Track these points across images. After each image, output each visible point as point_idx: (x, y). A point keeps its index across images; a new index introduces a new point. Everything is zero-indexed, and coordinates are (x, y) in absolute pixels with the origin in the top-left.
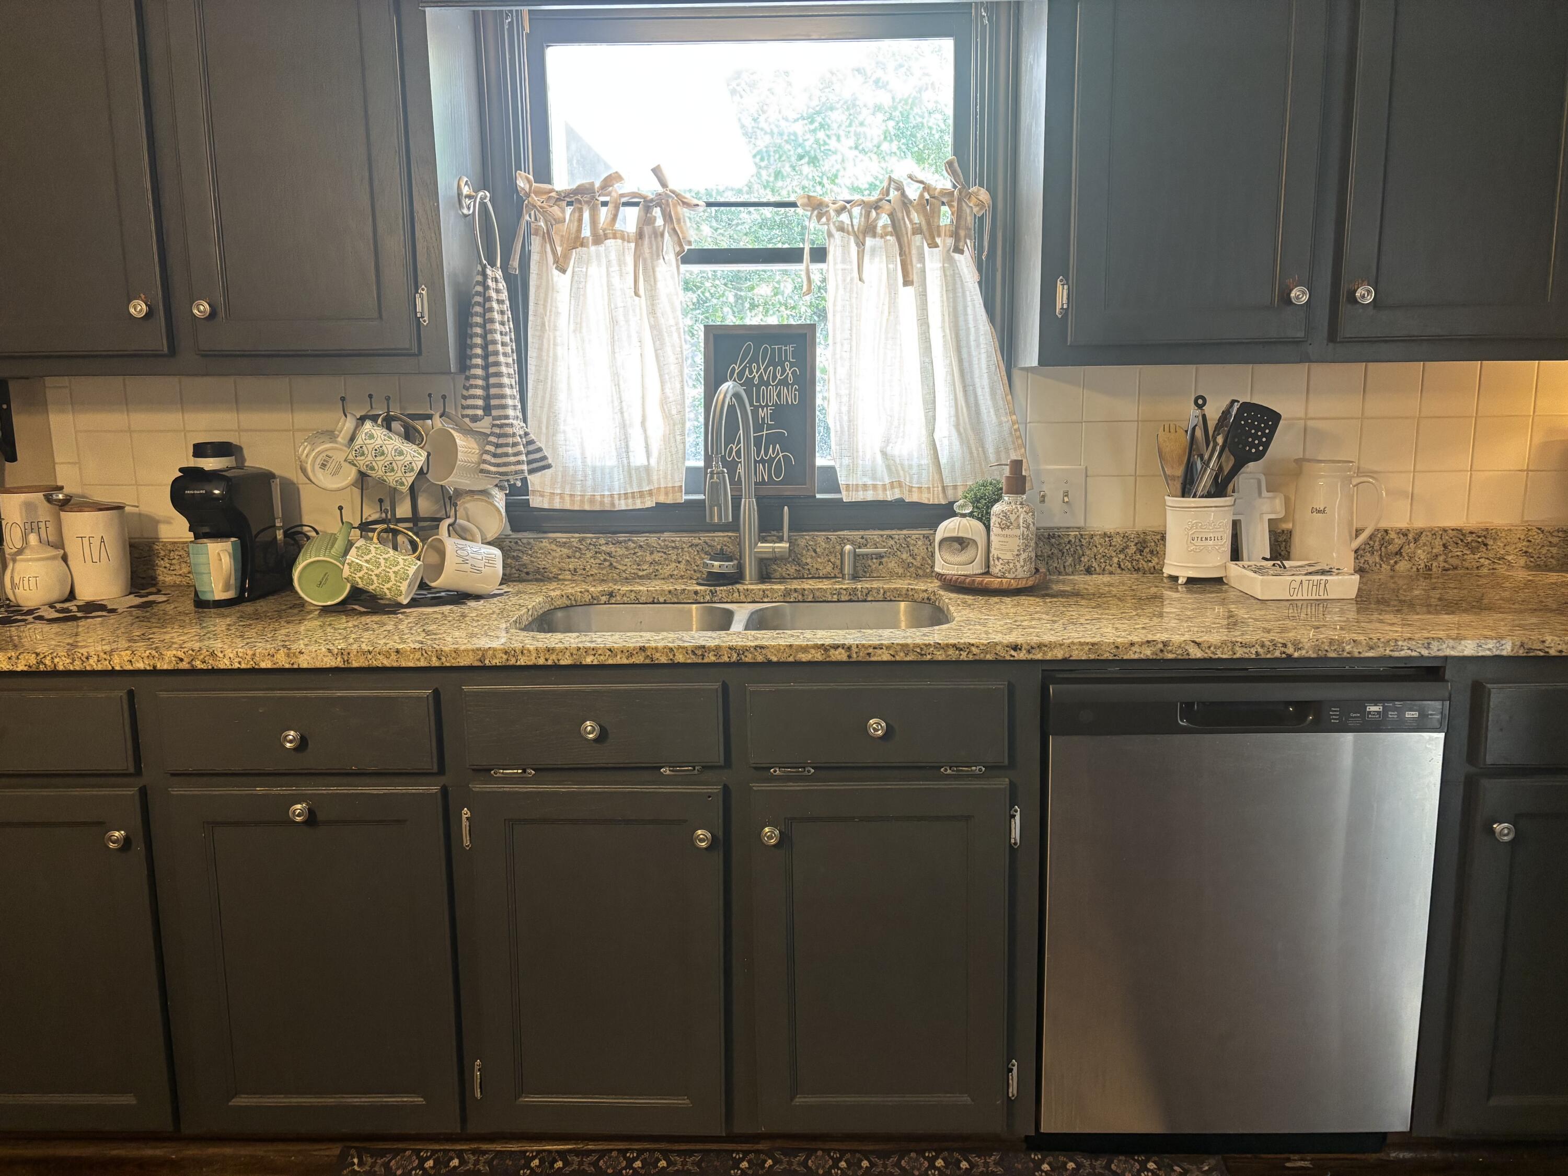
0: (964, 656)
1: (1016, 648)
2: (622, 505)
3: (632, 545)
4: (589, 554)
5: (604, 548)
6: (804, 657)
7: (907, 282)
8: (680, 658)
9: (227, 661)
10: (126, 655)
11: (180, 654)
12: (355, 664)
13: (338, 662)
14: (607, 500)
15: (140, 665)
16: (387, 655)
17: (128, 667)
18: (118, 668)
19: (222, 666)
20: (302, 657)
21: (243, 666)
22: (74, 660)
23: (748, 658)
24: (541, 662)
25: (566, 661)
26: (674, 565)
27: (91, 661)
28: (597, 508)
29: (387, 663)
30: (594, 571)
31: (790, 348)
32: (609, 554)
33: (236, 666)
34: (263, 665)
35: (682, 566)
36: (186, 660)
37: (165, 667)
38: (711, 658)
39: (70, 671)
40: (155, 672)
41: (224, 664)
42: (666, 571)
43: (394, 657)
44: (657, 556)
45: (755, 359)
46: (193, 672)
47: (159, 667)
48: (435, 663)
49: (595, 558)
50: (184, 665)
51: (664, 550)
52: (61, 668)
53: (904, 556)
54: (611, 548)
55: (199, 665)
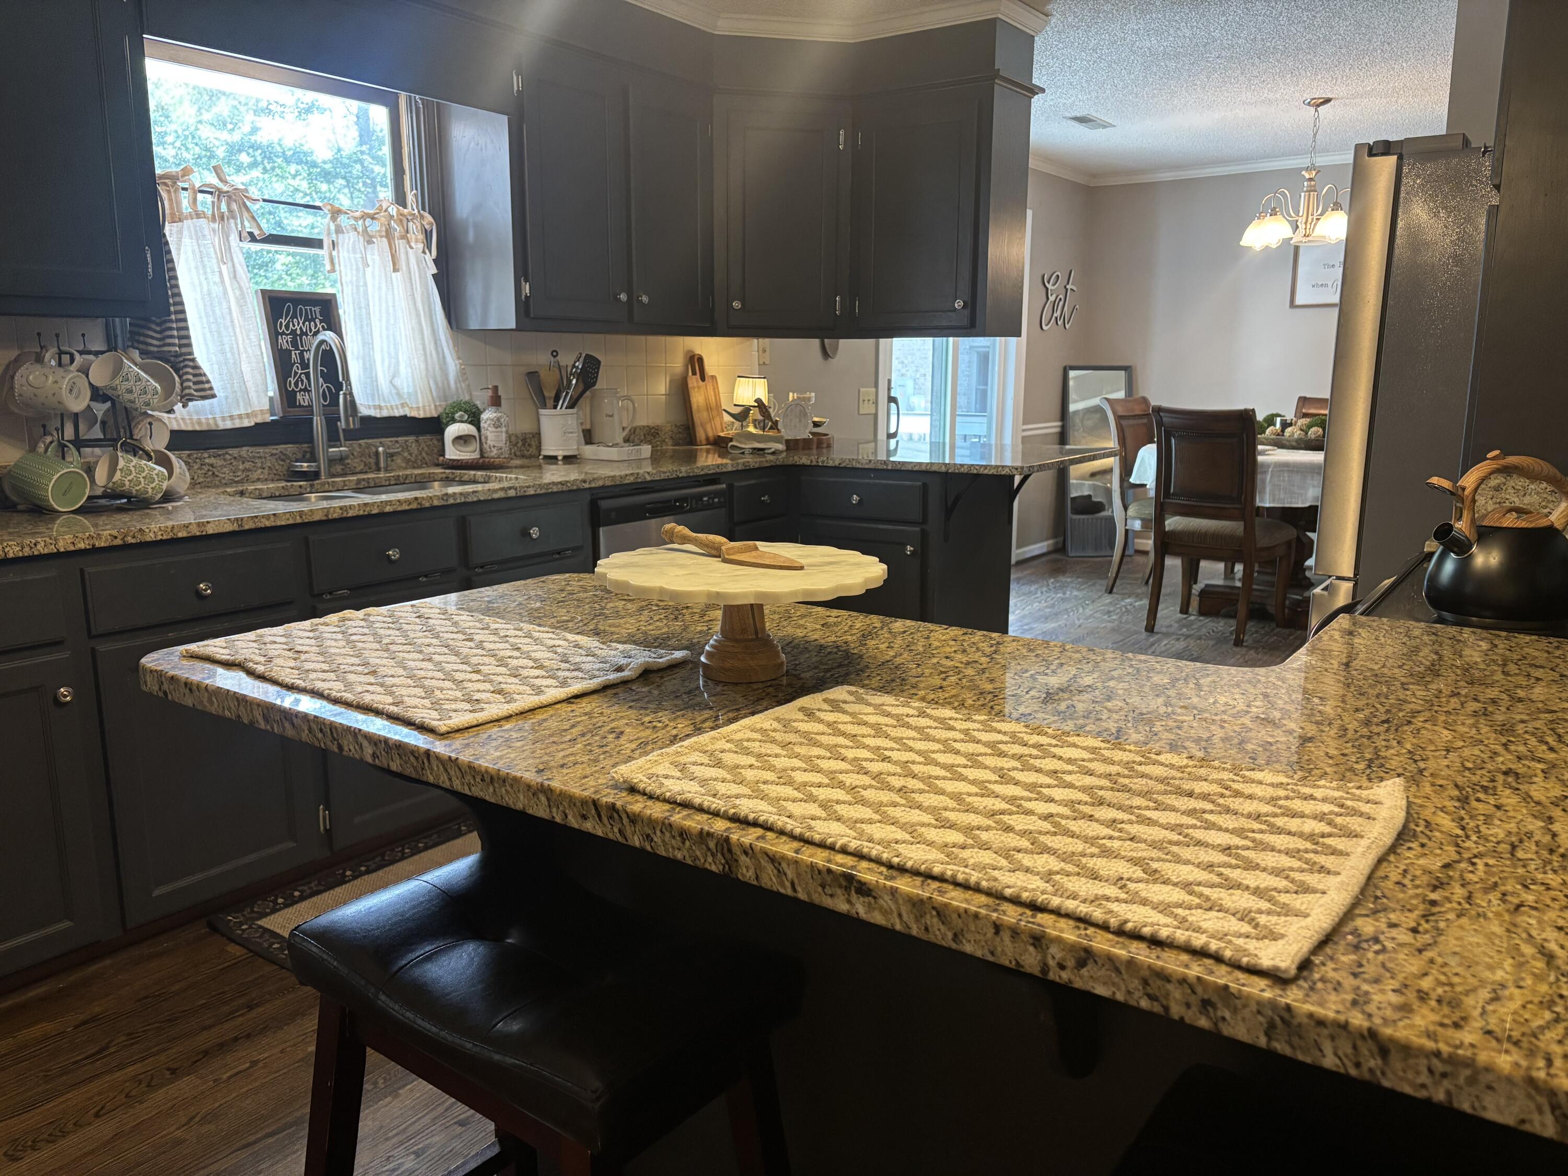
0: (565, 488)
1: (585, 481)
2: (222, 425)
3: (228, 457)
4: (196, 467)
5: (207, 461)
6: (496, 496)
7: (395, 270)
8: (436, 503)
9: (152, 535)
10: (69, 537)
11: (114, 533)
12: (247, 527)
13: (235, 527)
14: (211, 422)
15: (82, 546)
16: (267, 517)
17: (72, 548)
18: (62, 550)
19: (148, 539)
20: (209, 526)
21: (165, 537)
22: (23, 548)
23: (470, 499)
24: (361, 513)
25: (375, 511)
26: (260, 471)
27: (39, 547)
28: (205, 428)
29: (268, 524)
30: (201, 480)
31: (317, 309)
32: (212, 465)
33: (160, 537)
34: (180, 535)
35: (266, 471)
36: (120, 537)
37: (103, 545)
38: (451, 501)
39: (20, 558)
40: (94, 550)
41: (150, 537)
42: (255, 476)
43: (272, 519)
44: (247, 465)
45: (294, 316)
46: (126, 547)
47: (97, 545)
48: (299, 520)
49: (200, 469)
50: (118, 542)
51: (252, 460)
52: (11, 555)
53: (406, 454)
54: (212, 461)
55: (130, 540)
